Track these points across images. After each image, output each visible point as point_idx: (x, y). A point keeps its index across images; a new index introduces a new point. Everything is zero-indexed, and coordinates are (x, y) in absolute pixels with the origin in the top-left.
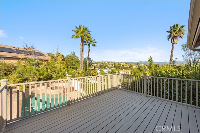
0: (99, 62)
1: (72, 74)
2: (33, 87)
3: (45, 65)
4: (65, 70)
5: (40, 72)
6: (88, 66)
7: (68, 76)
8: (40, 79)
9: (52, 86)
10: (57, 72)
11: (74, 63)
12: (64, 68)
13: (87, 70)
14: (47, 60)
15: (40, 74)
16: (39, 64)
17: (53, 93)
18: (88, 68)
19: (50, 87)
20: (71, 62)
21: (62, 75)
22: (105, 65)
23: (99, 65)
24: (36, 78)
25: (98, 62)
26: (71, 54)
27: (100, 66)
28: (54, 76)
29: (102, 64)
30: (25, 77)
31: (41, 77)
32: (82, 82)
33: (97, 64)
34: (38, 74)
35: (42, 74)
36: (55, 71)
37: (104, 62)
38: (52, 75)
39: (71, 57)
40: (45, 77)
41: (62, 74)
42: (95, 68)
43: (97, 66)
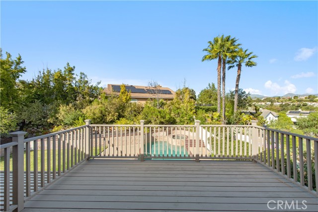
0: (279, 98)
1: (201, 119)
2: (157, 131)
3: (169, 106)
4: (192, 113)
5: (162, 114)
6: (236, 106)
7: (197, 123)
8: (162, 123)
9: (174, 134)
10: (181, 115)
11: (212, 102)
12: (191, 110)
13: (235, 115)
14: (172, 99)
15: (162, 117)
16: (162, 105)
17: (174, 144)
18: (235, 111)
19: (171, 135)
20: (208, 99)
21: (187, 120)
22: (296, 104)
23: (277, 104)
24: (158, 121)
25: (274, 98)
26: (208, 86)
27: (281, 106)
28: (178, 120)
29: (289, 102)
30: (149, 118)
31: (162, 120)
32: (213, 135)
33: (272, 101)
34: (159, 117)
35: (164, 117)
36: (178, 114)
37: (295, 97)
38: (175, 118)
39: (208, 92)
40: (167, 121)
41: (188, 118)
42: (257, 110)
43: (272, 105)
